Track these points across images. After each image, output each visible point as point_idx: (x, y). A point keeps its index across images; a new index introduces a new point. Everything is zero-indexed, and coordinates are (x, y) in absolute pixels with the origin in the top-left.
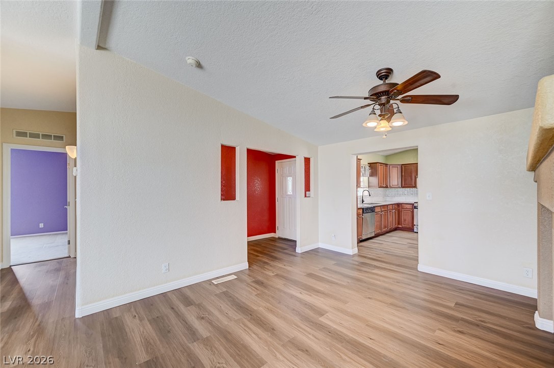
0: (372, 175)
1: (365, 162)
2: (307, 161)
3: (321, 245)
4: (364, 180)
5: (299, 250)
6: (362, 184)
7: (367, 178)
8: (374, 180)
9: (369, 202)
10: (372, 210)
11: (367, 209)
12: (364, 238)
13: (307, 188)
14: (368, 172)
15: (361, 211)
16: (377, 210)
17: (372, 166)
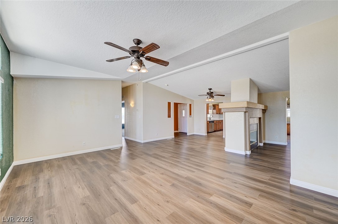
0: (214, 109)
1: (211, 105)
2: (190, 105)
3: (195, 133)
4: (210, 111)
5: (188, 134)
6: (210, 113)
7: (212, 110)
8: (215, 111)
9: (212, 119)
10: (213, 122)
11: (211, 121)
12: (210, 132)
13: (190, 114)
14: (212, 108)
15: (209, 122)
16: (215, 122)
17: (214, 106)
